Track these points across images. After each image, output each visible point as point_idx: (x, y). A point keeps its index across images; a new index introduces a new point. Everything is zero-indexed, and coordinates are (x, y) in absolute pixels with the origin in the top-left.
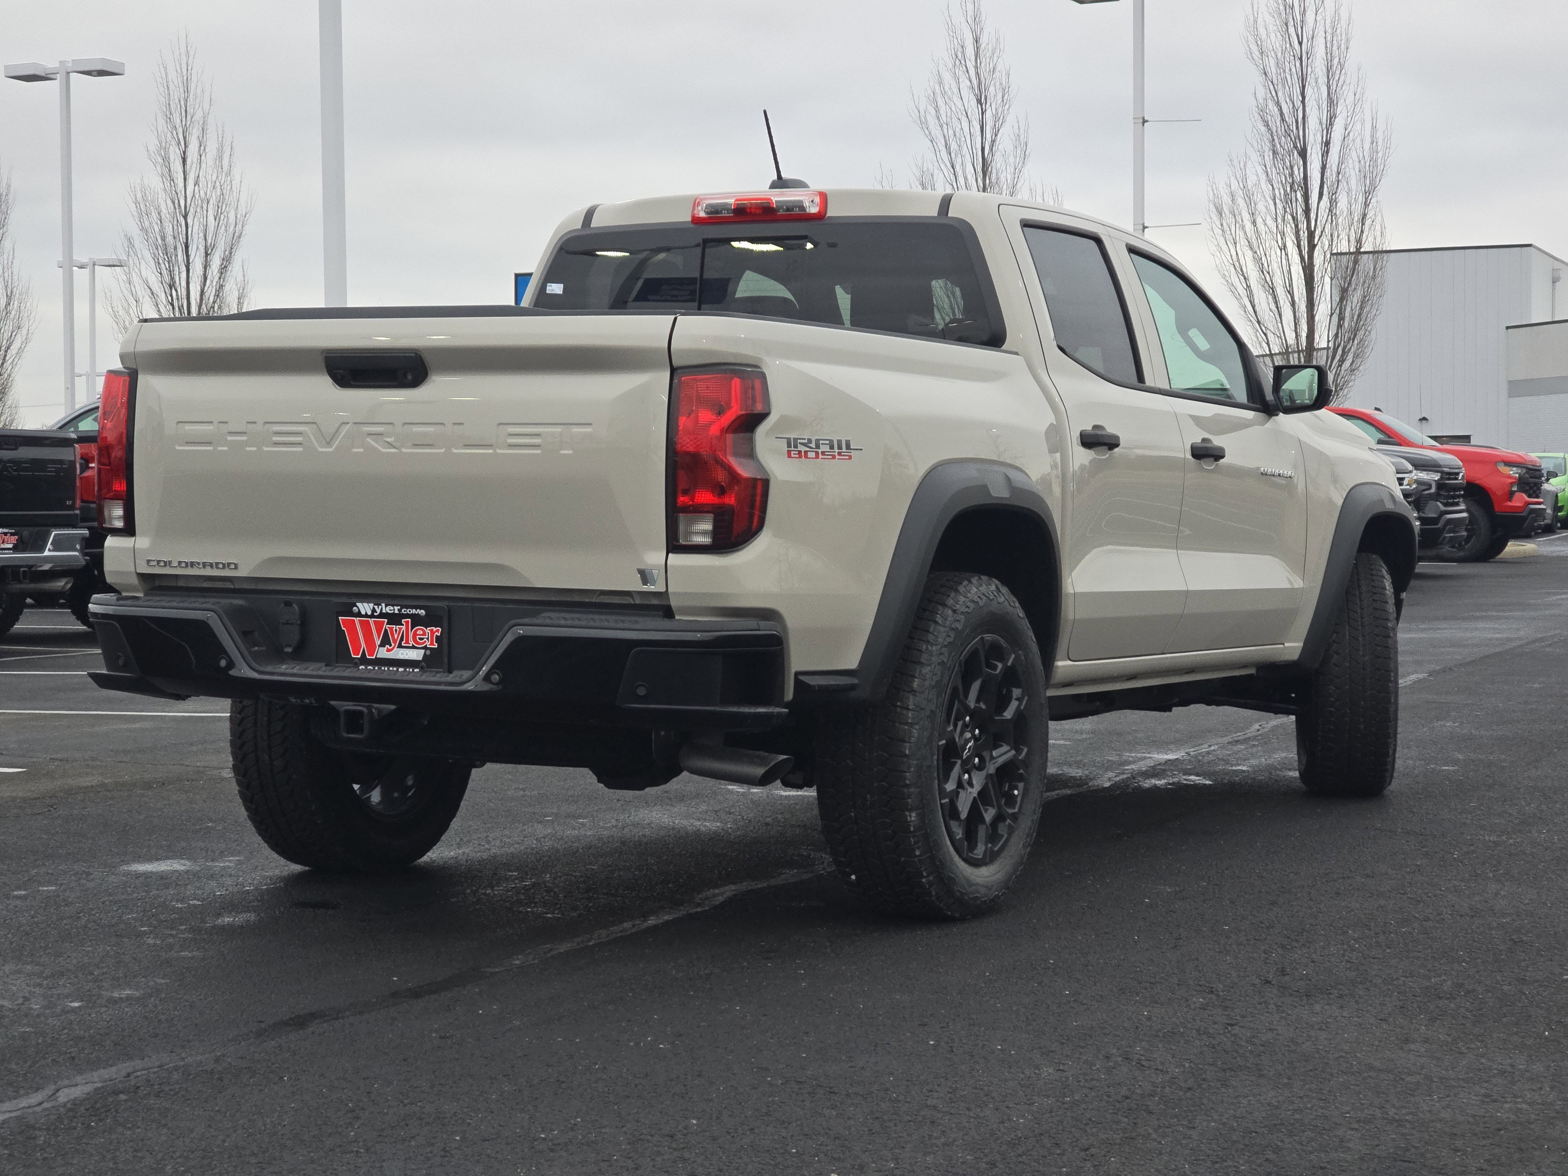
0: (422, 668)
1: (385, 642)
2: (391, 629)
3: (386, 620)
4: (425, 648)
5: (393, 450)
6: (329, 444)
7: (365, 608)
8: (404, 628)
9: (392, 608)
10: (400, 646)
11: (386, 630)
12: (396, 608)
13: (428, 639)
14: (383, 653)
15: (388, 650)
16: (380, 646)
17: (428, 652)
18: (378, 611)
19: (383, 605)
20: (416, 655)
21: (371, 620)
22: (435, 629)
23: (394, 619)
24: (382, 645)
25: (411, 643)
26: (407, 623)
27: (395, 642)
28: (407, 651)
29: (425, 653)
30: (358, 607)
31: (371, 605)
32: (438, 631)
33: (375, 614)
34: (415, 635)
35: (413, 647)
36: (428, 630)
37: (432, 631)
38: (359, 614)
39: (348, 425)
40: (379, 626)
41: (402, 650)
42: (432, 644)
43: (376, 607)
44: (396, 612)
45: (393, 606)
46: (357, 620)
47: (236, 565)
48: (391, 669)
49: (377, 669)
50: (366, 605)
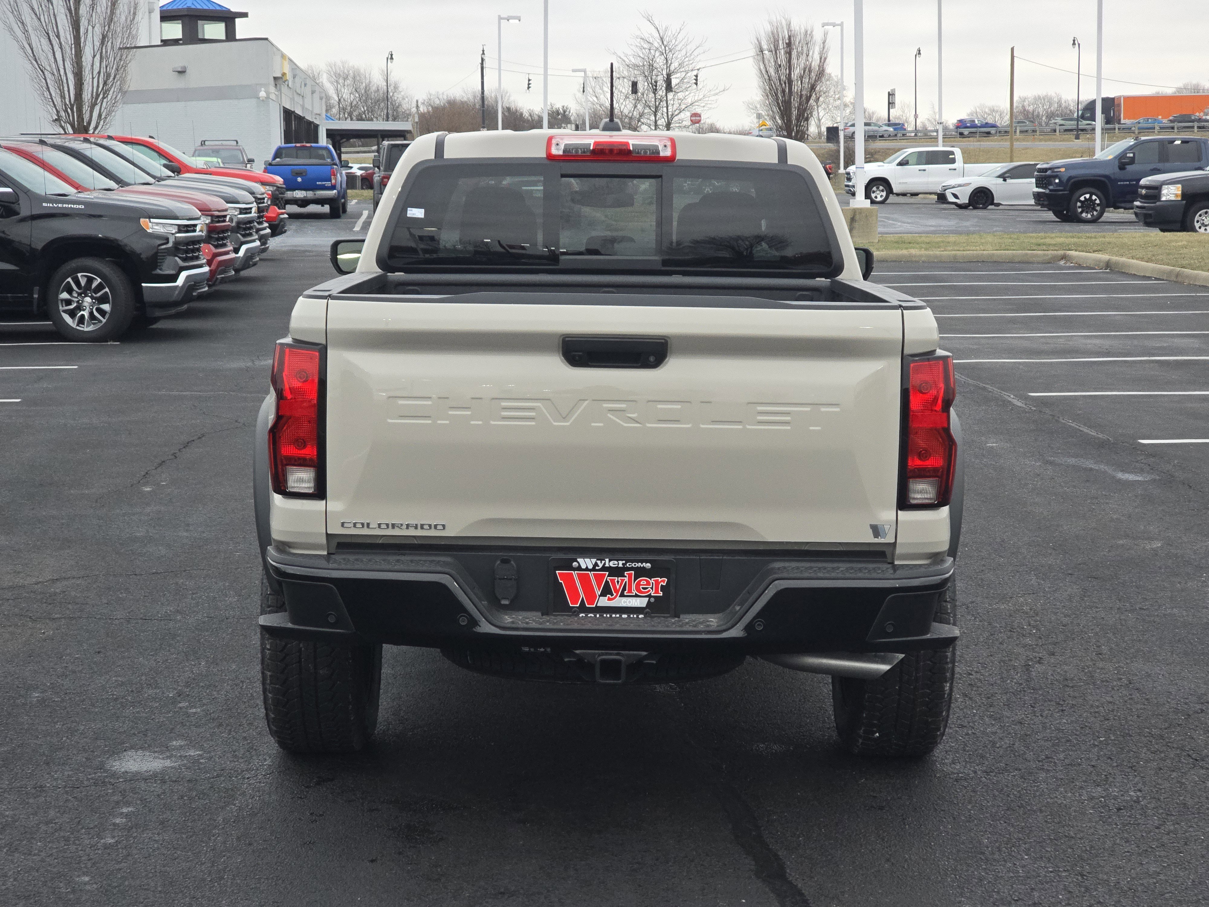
0: (647, 615)
1: (606, 591)
2: (613, 581)
3: (607, 573)
4: (650, 596)
5: (636, 425)
6: (565, 418)
7: (586, 562)
8: (626, 579)
9: (616, 562)
10: (622, 595)
11: (607, 582)
12: (621, 563)
13: (652, 588)
14: (603, 602)
15: (609, 599)
16: (601, 595)
17: (652, 600)
18: (601, 565)
19: (607, 560)
20: (641, 602)
21: (591, 574)
22: (660, 580)
23: (616, 572)
24: (603, 594)
25: (634, 592)
26: (630, 575)
27: (617, 591)
28: (630, 599)
29: (649, 600)
30: (578, 563)
31: (594, 561)
32: (663, 581)
33: (597, 568)
34: (638, 585)
35: (636, 596)
36: (652, 581)
37: (657, 581)
38: (579, 568)
39: (586, 402)
40: (599, 578)
41: (624, 599)
42: (657, 592)
43: (599, 562)
44: (621, 565)
45: (617, 560)
46: (575, 573)
47: (444, 526)
48: (614, 616)
49: (598, 616)
50: (587, 560)
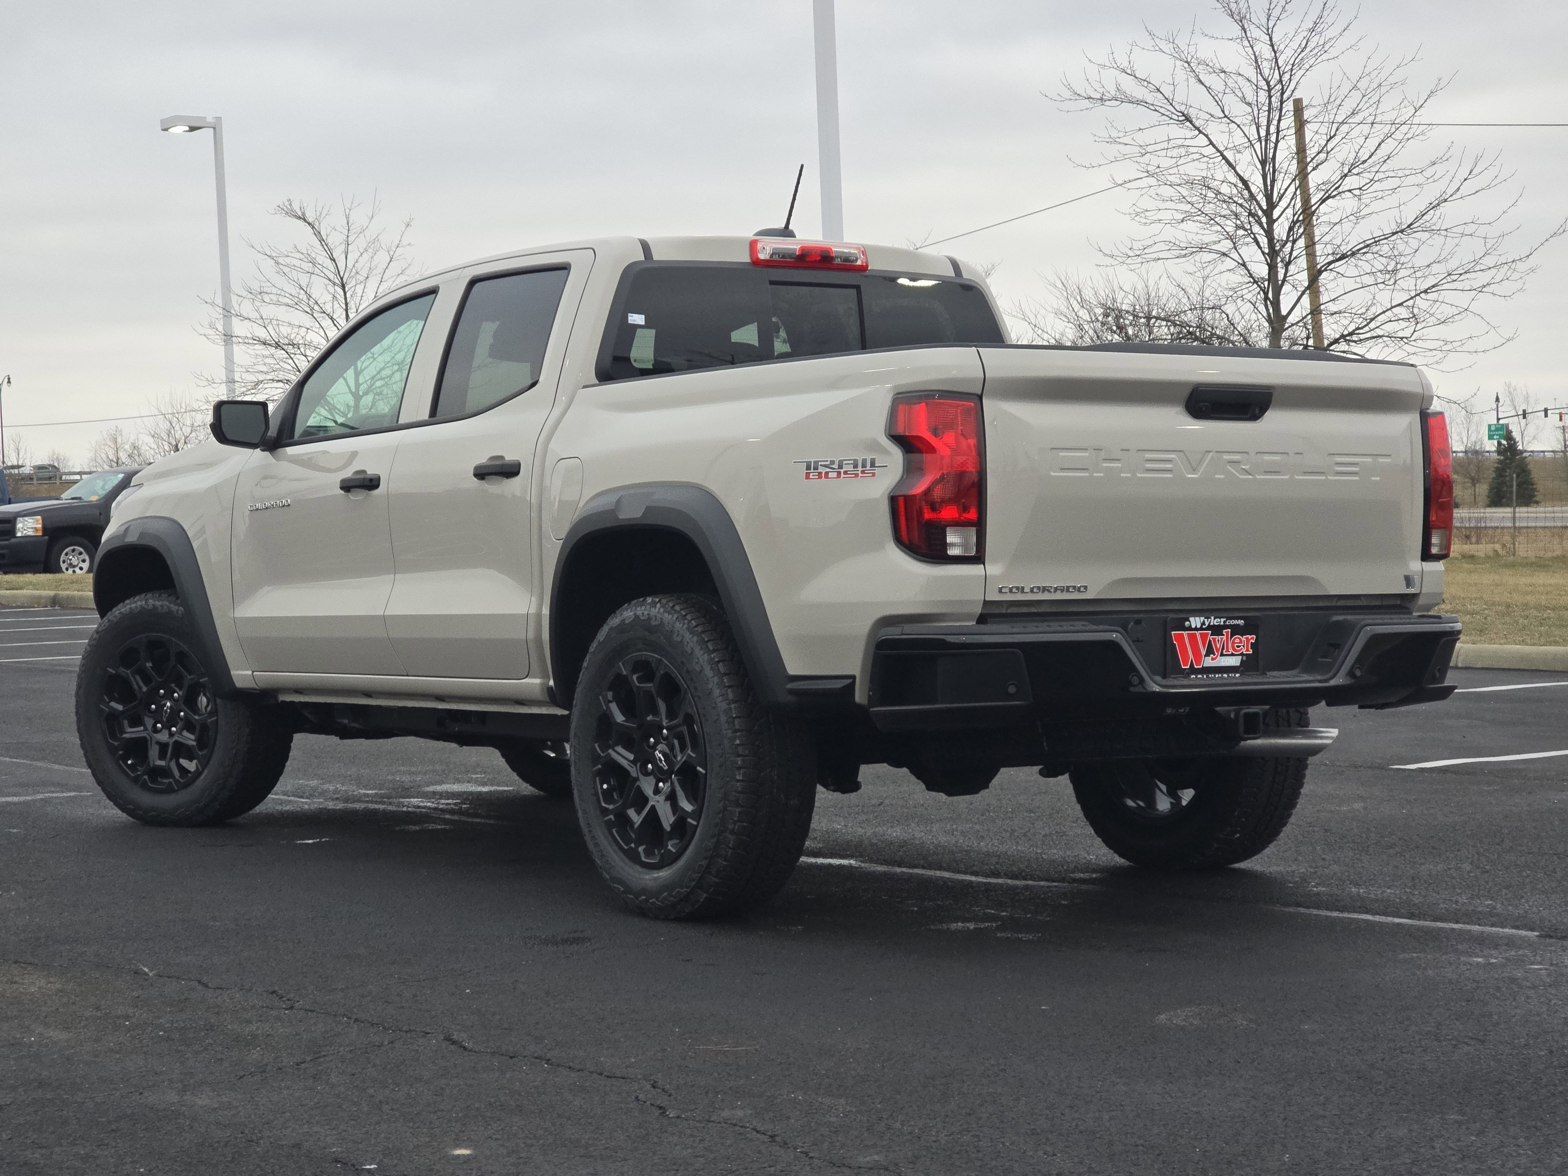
0: (1242, 673)
1: (1210, 651)
2: (1214, 639)
3: (1210, 632)
4: (1242, 654)
5: (1250, 477)
6: (1194, 470)
7: (1195, 621)
8: (1224, 637)
9: (1219, 620)
10: (1222, 655)
11: (1210, 640)
12: (1223, 620)
13: (1244, 646)
14: (1208, 662)
15: (1213, 659)
16: (1205, 656)
17: (1245, 658)
18: (1207, 624)
19: (1213, 618)
20: (1234, 661)
21: (1198, 633)
22: (1250, 637)
23: (1217, 630)
24: (1207, 655)
25: (1231, 651)
26: (1227, 633)
27: (1218, 651)
28: (1228, 658)
29: (1242, 659)
30: (1190, 622)
31: (1202, 619)
32: (1252, 638)
33: (1204, 627)
34: (1233, 643)
35: (1233, 655)
36: (1244, 639)
37: (1247, 638)
38: (1190, 628)
39: (1211, 454)
40: (1204, 637)
41: (1224, 658)
42: (1247, 650)
43: (1206, 620)
44: (1222, 623)
45: (1220, 618)
46: (1185, 633)
47: (1086, 587)
48: (1217, 676)
49: (1205, 676)
50: (1197, 619)
